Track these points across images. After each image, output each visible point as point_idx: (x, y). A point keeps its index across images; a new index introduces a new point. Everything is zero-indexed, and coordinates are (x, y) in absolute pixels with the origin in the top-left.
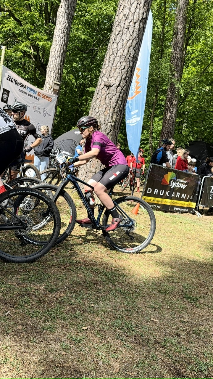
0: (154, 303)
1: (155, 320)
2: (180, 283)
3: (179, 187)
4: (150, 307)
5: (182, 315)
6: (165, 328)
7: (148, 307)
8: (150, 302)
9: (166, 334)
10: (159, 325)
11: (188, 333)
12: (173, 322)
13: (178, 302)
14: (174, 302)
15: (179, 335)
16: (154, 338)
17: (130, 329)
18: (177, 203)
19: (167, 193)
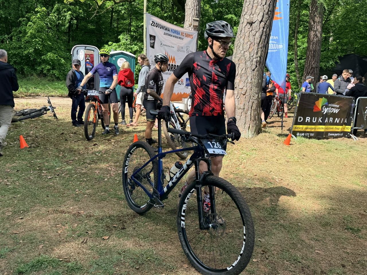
0: (317, 236)
1: (319, 252)
2: (340, 214)
3: (331, 112)
4: (313, 239)
5: (345, 246)
6: (330, 259)
7: (311, 240)
8: (313, 235)
9: (331, 265)
10: (323, 256)
11: (352, 263)
12: (336, 253)
13: (340, 234)
14: (336, 234)
15: (344, 266)
16: (321, 269)
17: (296, 260)
18: (331, 129)
19: (320, 120)
